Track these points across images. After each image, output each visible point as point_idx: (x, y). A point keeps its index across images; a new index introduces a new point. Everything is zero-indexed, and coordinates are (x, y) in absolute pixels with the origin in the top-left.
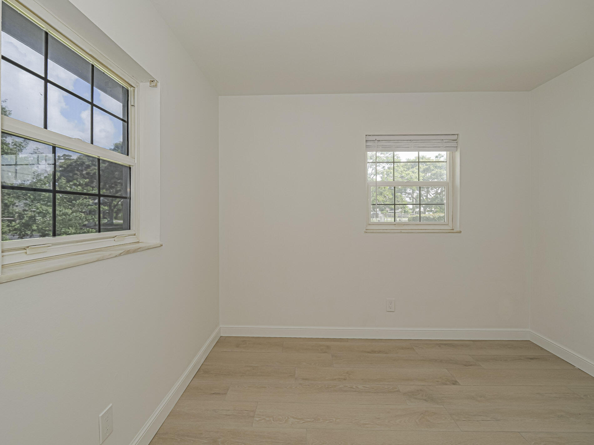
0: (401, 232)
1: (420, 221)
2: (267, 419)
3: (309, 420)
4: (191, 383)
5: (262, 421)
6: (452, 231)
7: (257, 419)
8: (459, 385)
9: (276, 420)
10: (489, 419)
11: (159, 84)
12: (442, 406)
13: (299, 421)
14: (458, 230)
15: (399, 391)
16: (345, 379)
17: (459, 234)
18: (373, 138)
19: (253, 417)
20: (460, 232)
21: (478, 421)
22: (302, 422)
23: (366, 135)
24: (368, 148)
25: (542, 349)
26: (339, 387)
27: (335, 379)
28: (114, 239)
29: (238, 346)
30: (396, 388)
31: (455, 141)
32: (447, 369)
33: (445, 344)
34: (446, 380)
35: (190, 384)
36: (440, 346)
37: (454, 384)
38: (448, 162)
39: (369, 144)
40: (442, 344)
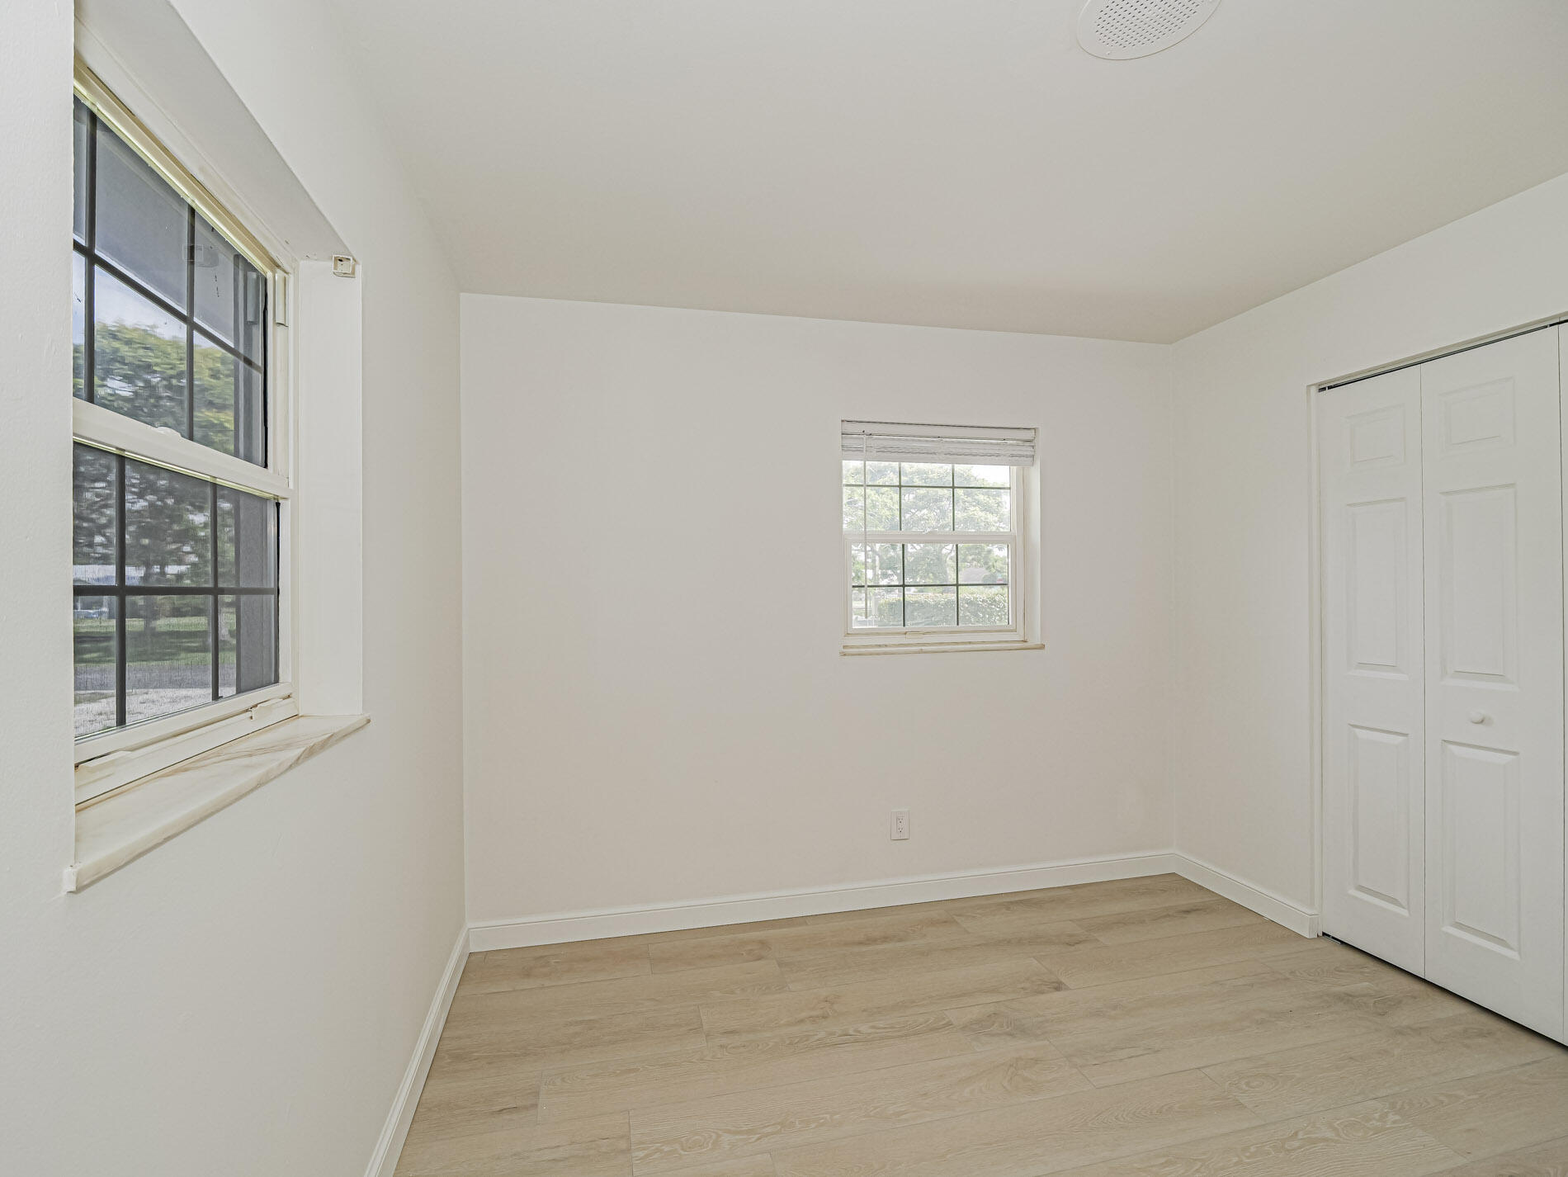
0: (921, 652)
1: (958, 624)
2: (666, 1149)
3: (769, 1130)
4: (424, 1095)
5: (656, 1156)
6: (1024, 646)
7: (641, 1154)
8: (1067, 989)
9: (690, 1148)
10: (1140, 1053)
11: (359, 269)
12: (1046, 1042)
13: (745, 1137)
14: (1038, 642)
15: (949, 1024)
16: (825, 1017)
17: (1040, 651)
18: (859, 428)
19: (629, 1150)
20: (1042, 647)
21: (1121, 1060)
22: (753, 1140)
23: (843, 421)
24: (849, 451)
25: (1201, 888)
26: (816, 1037)
27: (802, 1021)
28: (248, 714)
29: (527, 974)
30: (944, 1019)
31: (1028, 444)
32: (1034, 957)
33: (1021, 902)
34: (1040, 983)
35: (423, 1098)
36: (1008, 909)
37: (1057, 989)
38: (1014, 488)
39: (848, 442)
40: (1011, 903)
